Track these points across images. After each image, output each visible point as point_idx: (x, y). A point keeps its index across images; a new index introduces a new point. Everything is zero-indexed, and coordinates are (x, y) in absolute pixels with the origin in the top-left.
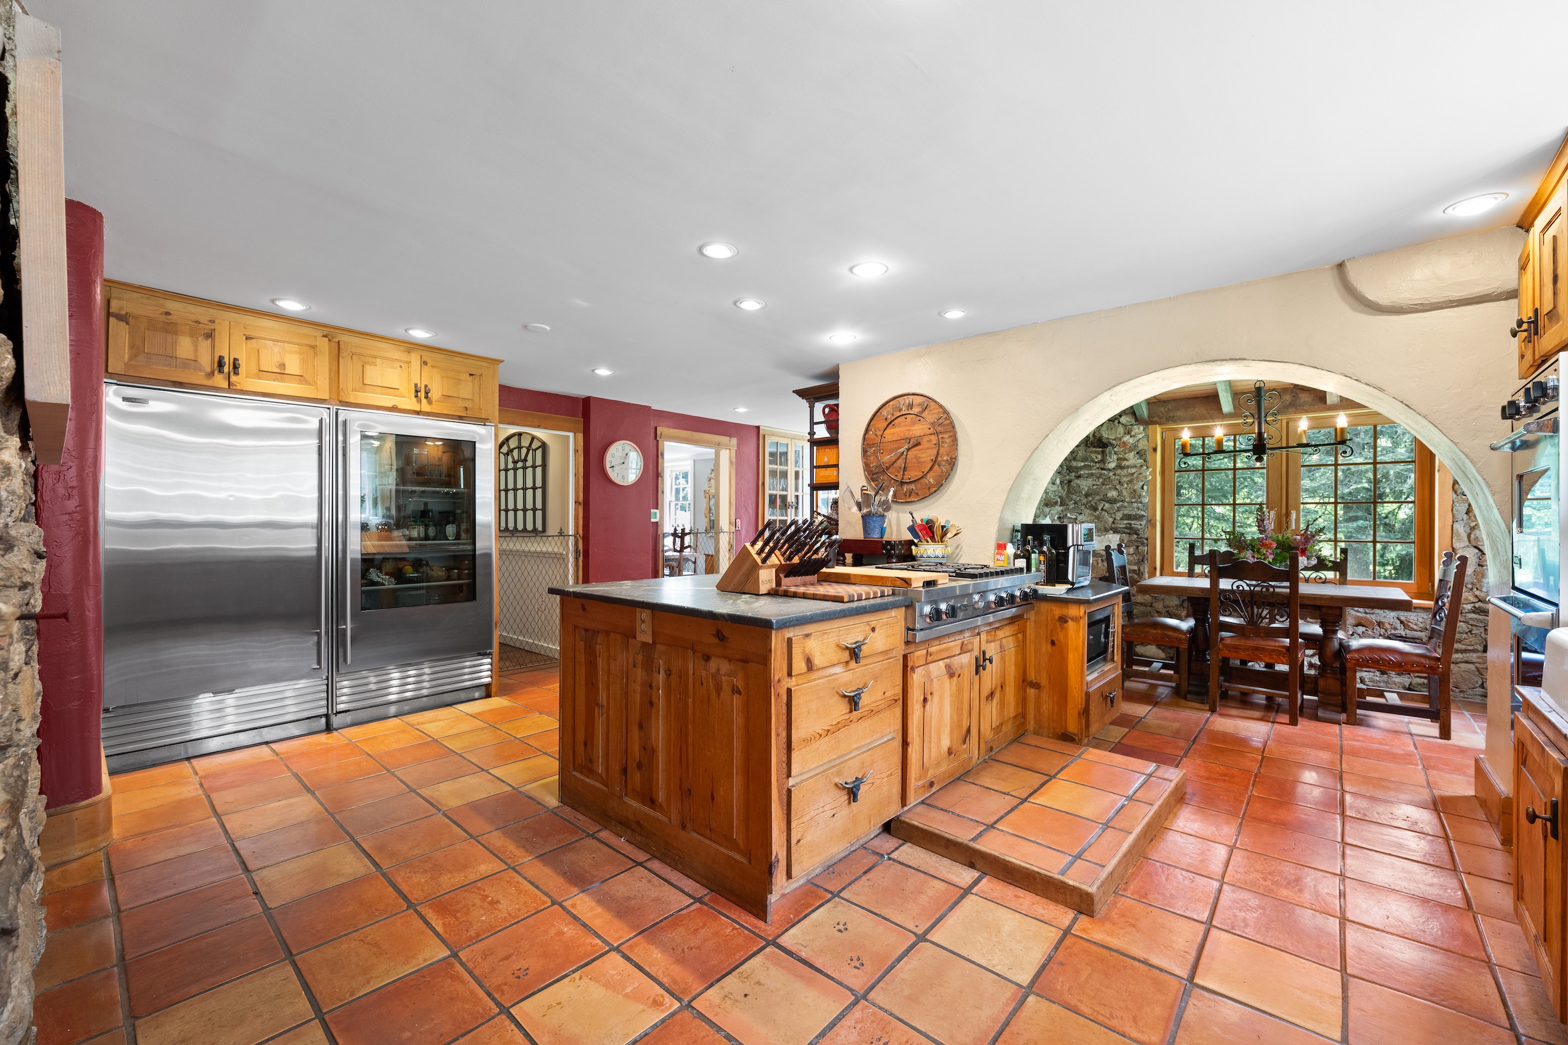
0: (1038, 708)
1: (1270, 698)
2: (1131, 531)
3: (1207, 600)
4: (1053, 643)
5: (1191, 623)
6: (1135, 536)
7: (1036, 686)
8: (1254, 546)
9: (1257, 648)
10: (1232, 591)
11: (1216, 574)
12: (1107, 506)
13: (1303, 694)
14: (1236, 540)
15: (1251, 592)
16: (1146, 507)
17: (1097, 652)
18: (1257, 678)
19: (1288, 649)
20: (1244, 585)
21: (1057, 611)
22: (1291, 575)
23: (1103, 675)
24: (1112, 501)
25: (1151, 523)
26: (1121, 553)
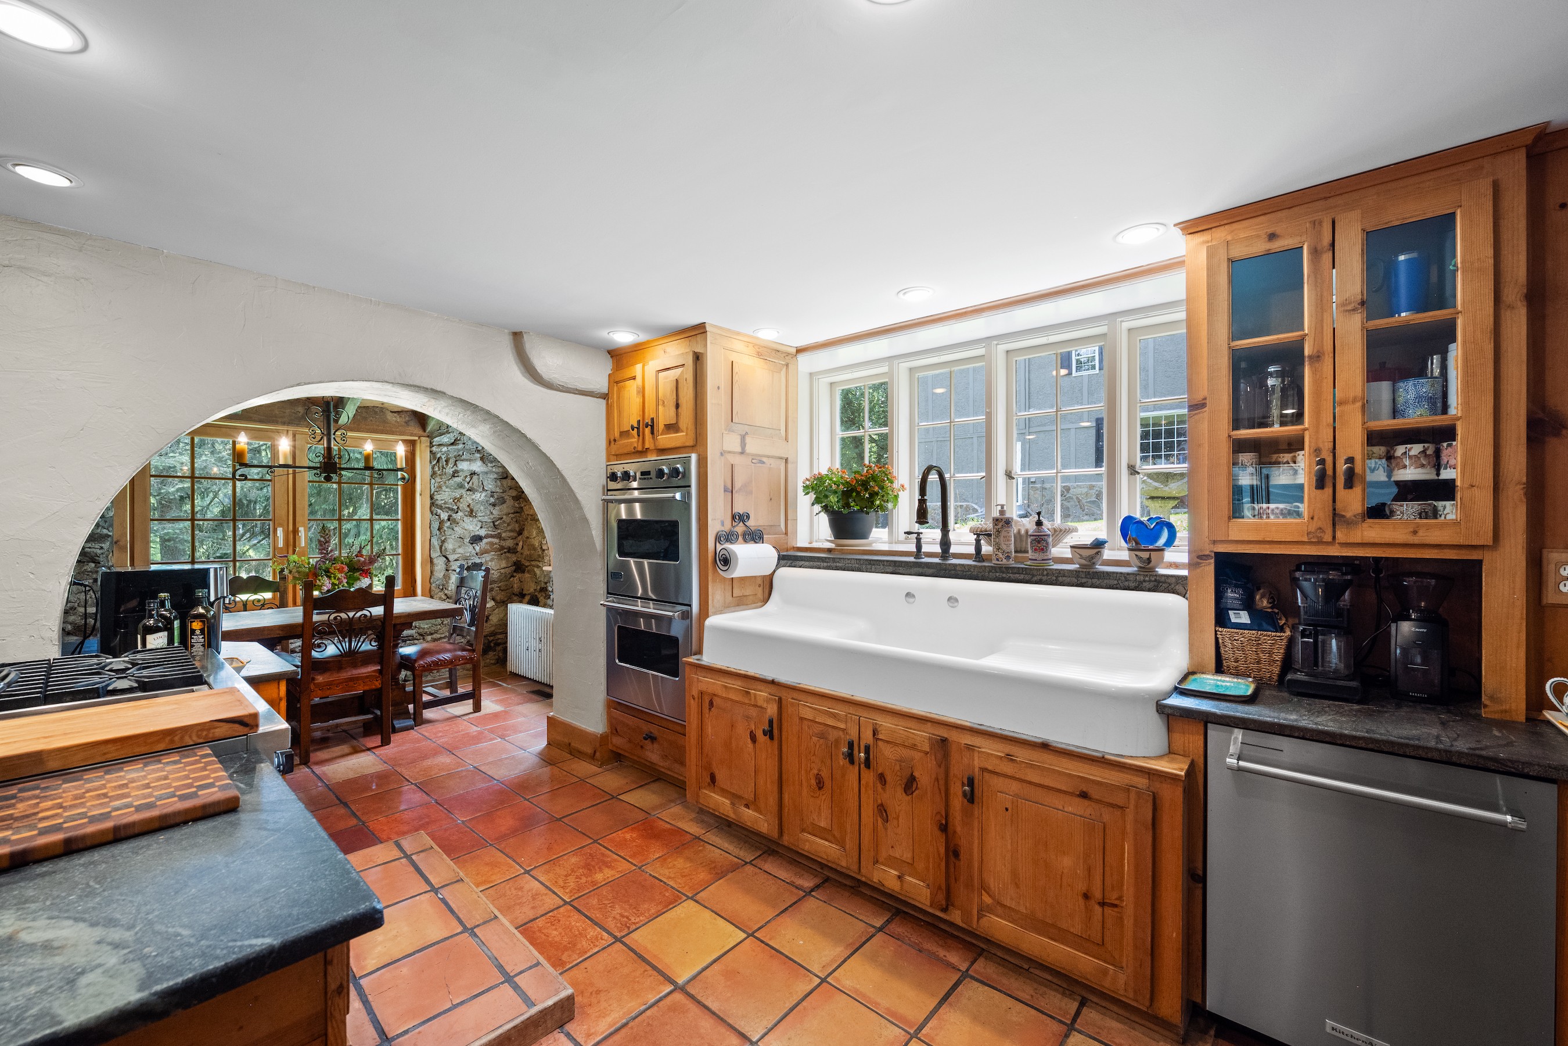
6: (93, 565)
10: (328, 623)
15: (350, 621)
20: (342, 615)
22: (387, 599)
25: (119, 544)
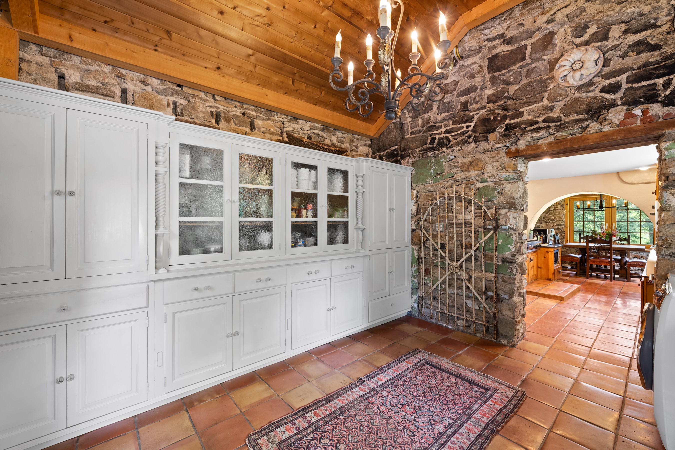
0: (541, 273)
1: (605, 275)
2: (559, 229)
3: (586, 249)
4: (545, 257)
5: (580, 256)
6: (560, 231)
7: (540, 268)
8: (599, 234)
9: (600, 261)
10: (593, 246)
11: (588, 242)
12: (551, 221)
13: (615, 275)
14: (594, 232)
15: (599, 247)
16: (564, 222)
17: (556, 261)
18: (602, 271)
19: (609, 261)
20: (597, 245)
21: (546, 250)
22: (610, 242)
23: (557, 266)
24: (553, 220)
25: (566, 227)
26: (558, 236)
